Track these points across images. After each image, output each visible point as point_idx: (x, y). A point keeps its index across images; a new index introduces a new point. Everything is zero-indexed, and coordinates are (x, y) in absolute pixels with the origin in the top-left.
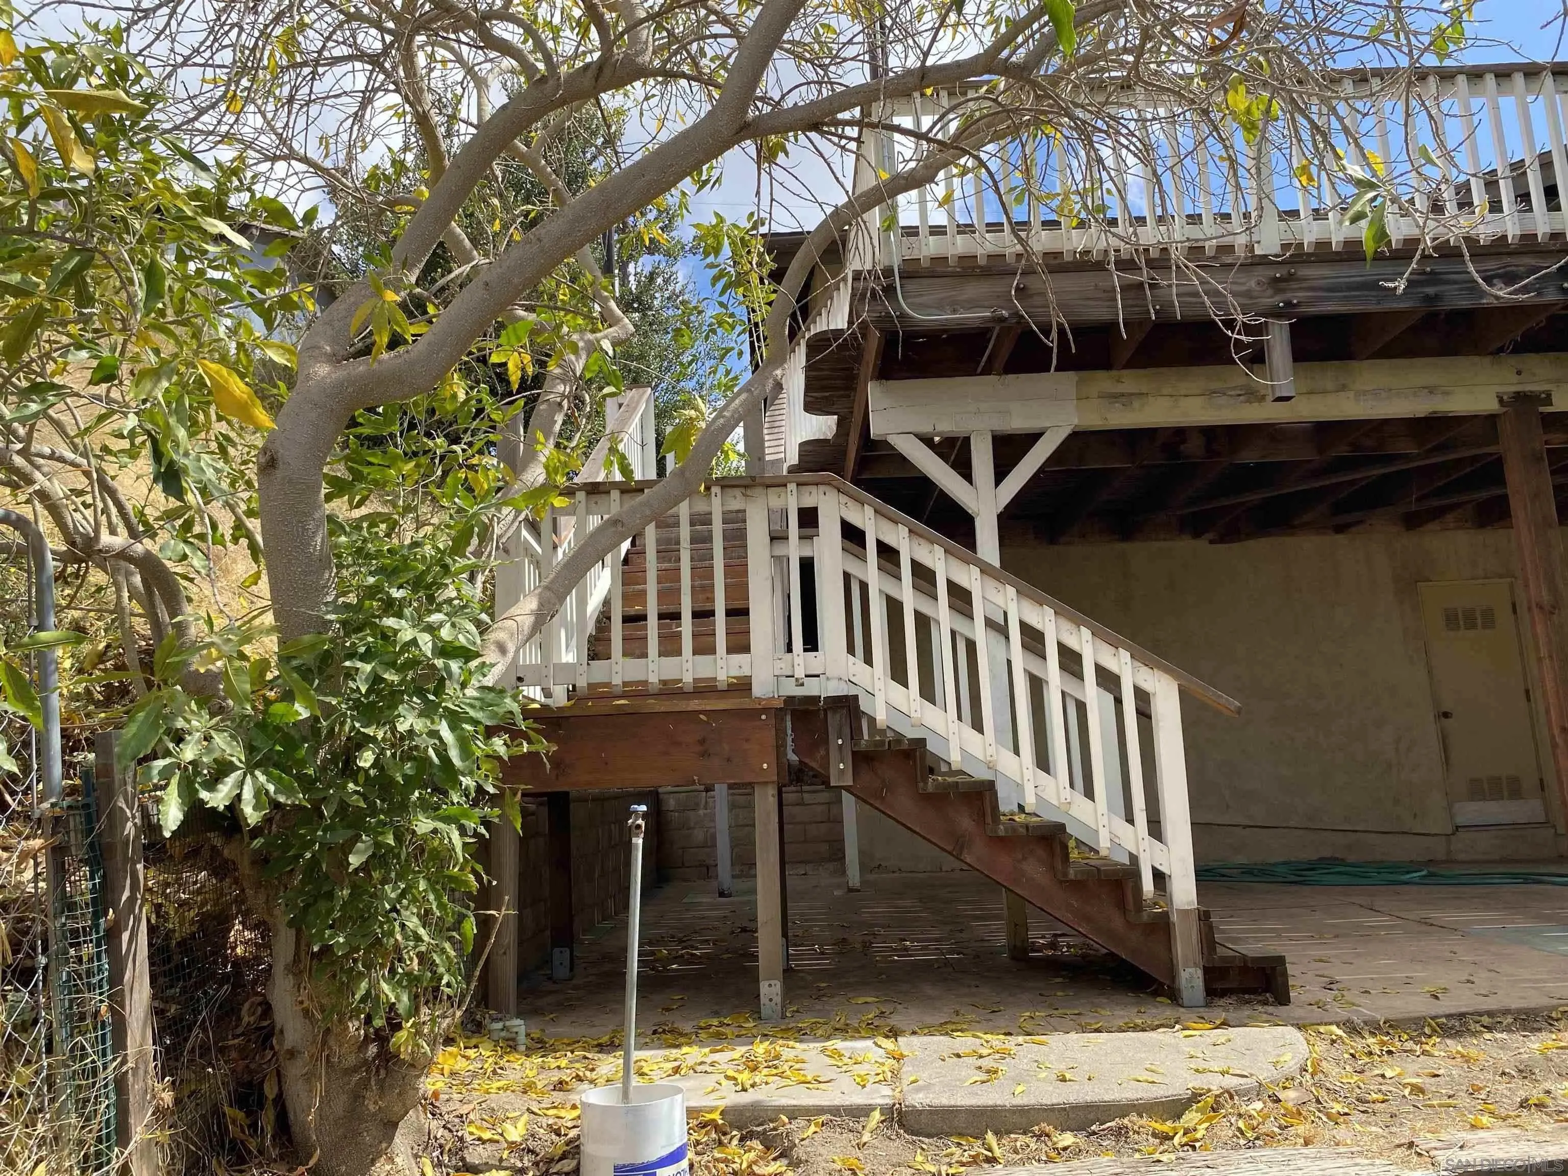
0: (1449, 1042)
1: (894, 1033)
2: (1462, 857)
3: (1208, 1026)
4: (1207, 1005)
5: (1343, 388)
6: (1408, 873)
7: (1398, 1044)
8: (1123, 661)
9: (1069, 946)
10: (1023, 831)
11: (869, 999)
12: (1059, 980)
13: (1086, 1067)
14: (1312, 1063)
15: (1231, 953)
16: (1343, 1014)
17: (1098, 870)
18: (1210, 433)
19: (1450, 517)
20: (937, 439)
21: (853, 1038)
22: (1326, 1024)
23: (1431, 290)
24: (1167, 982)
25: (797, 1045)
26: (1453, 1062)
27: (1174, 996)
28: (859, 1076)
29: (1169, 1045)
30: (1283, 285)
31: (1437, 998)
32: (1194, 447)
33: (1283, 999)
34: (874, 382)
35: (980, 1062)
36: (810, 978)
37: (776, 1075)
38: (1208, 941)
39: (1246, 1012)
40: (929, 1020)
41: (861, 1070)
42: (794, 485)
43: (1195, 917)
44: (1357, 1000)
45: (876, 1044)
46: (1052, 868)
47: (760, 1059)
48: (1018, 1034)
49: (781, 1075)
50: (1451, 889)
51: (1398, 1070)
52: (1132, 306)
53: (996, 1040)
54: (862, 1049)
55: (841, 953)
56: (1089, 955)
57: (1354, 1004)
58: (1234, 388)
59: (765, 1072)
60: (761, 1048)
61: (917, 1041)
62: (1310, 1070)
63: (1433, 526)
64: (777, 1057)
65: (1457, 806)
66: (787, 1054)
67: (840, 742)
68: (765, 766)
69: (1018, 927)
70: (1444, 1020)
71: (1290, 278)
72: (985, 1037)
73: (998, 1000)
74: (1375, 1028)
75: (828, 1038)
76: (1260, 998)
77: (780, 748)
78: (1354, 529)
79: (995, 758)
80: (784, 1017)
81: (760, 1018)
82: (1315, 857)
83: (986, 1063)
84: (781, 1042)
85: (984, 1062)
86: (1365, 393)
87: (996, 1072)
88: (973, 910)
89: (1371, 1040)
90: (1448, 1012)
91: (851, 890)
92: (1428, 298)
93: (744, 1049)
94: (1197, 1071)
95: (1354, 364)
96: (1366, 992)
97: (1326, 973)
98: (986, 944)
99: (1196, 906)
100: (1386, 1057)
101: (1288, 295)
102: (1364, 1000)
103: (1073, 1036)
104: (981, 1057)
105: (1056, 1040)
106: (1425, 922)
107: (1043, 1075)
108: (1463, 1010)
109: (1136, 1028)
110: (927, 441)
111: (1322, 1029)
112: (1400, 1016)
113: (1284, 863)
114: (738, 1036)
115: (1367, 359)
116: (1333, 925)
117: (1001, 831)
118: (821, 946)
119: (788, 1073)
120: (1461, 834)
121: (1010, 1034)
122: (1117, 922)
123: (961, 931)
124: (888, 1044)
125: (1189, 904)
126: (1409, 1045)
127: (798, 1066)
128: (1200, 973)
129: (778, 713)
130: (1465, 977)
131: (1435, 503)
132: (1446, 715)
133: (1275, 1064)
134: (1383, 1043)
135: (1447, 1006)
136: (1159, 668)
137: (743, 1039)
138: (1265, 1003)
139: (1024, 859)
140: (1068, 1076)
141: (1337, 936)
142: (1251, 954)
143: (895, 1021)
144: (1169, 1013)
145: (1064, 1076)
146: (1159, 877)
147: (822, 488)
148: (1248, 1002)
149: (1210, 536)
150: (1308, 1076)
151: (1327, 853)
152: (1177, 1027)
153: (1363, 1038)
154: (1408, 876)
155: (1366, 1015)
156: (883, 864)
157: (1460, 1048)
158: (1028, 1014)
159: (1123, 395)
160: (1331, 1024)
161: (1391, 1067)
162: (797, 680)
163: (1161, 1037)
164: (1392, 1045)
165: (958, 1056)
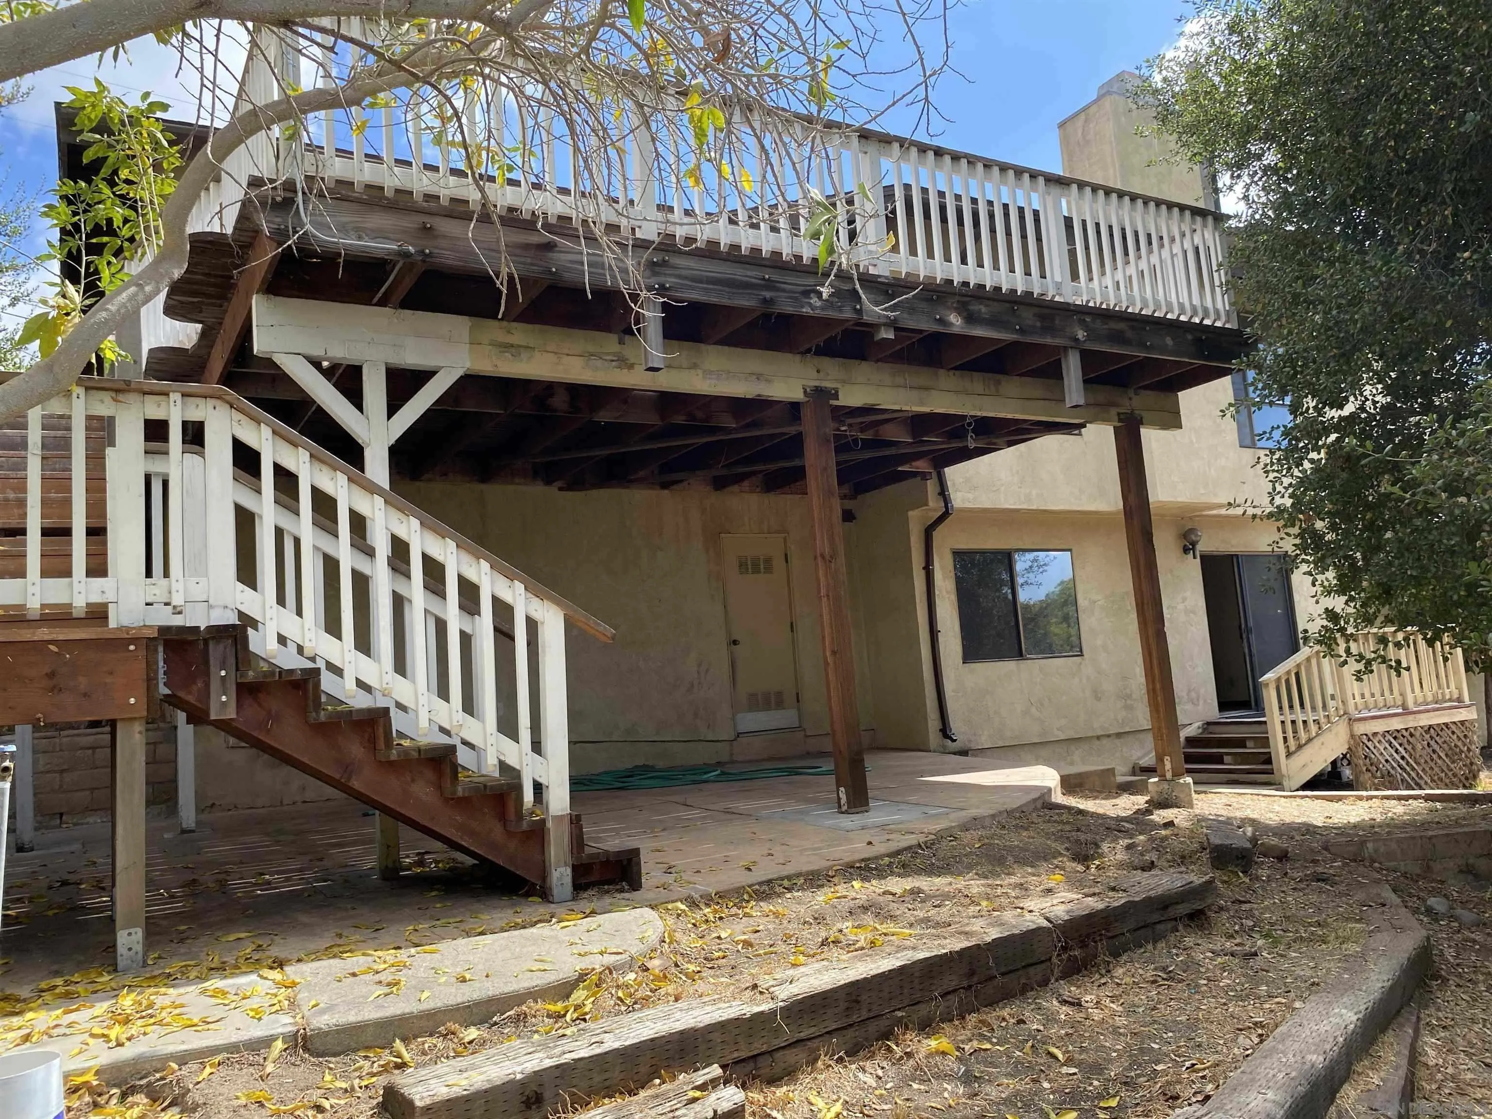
0: (762, 904)
1: (279, 964)
2: (740, 758)
3: (579, 916)
4: (574, 899)
5: (695, 366)
6: (705, 773)
7: (726, 910)
8: (517, 593)
9: (437, 862)
10: (415, 754)
11: (242, 935)
12: (433, 894)
13: (480, 967)
14: (669, 934)
15: (595, 851)
16: (684, 892)
17: (485, 786)
18: (576, 391)
19: (746, 483)
20: (325, 364)
21: (233, 975)
22: (673, 902)
23: (768, 295)
24: (539, 883)
25: (171, 991)
26: (767, 919)
27: (544, 894)
28: (252, 1010)
29: (551, 937)
30: (657, 269)
31: (750, 870)
32: (559, 402)
33: (635, 885)
34: (260, 295)
35: (377, 977)
36: (164, 923)
37: (154, 1024)
38: (578, 841)
39: (607, 900)
40: (312, 946)
41: (254, 1003)
42: (179, 395)
43: (567, 821)
44: (692, 879)
45: (261, 977)
46: (440, 788)
47: (129, 1011)
48: (407, 947)
49: (160, 1023)
50: (741, 783)
51: (729, 931)
52: (532, 264)
53: (389, 955)
54: (249, 984)
55: (194, 895)
56: (456, 868)
57: (690, 883)
58: (608, 354)
59: (140, 1022)
60: (127, 1001)
61: (307, 968)
62: (667, 940)
63: (735, 488)
64: (151, 1006)
65: (739, 716)
66: (160, 1001)
67: (223, 673)
68: (132, 701)
69: (390, 848)
70: (757, 887)
71: (664, 263)
72: (379, 953)
73: (378, 919)
74: (709, 900)
75: (206, 979)
76: (618, 887)
77: (151, 681)
78: (675, 487)
79: (390, 686)
80: (145, 965)
81: (116, 970)
82: (629, 766)
83: (385, 977)
84: (152, 990)
85: (382, 977)
86: (711, 372)
87: (397, 983)
88: (331, 838)
89: (707, 910)
90: (760, 880)
91: (184, 831)
92: (765, 301)
93: (105, 1005)
94: (580, 955)
95: (703, 346)
96: (698, 872)
97: (664, 860)
98: (348, 869)
99: (569, 811)
100: (718, 923)
101: (662, 279)
102: (697, 878)
103: (461, 942)
104: (377, 973)
105: (446, 947)
106: (727, 812)
107: (443, 980)
108: (770, 877)
109: (516, 926)
110: (316, 364)
111: (670, 906)
112: (726, 888)
113: (606, 773)
114: (96, 992)
115: (715, 344)
116: (660, 821)
117: (394, 755)
118: (167, 890)
119: (169, 1020)
120: (743, 740)
121: (399, 948)
122: (497, 831)
123: (321, 860)
124: (276, 975)
125: (562, 810)
126: (734, 910)
127: (178, 1011)
128: (569, 871)
129: (150, 643)
130: (766, 852)
131: (741, 470)
132: (735, 642)
133: (641, 940)
134: (715, 911)
135: (759, 875)
136: (548, 599)
137: (99, 994)
138: (622, 891)
139: (413, 781)
140: (468, 976)
141: (664, 830)
142: (611, 849)
143: (275, 951)
144: (543, 910)
145: (464, 977)
146: (538, 788)
147: (211, 402)
148: (607, 892)
149: (559, 484)
150: (666, 946)
151: (640, 763)
152: (554, 920)
153: (701, 909)
154: (706, 776)
155: (700, 890)
156: (217, 803)
157: (771, 907)
158: (411, 928)
159: (512, 346)
160: (676, 901)
161: (724, 929)
162: (175, 607)
163: (540, 931)
164: (722, 912)
165: (354, 975)
